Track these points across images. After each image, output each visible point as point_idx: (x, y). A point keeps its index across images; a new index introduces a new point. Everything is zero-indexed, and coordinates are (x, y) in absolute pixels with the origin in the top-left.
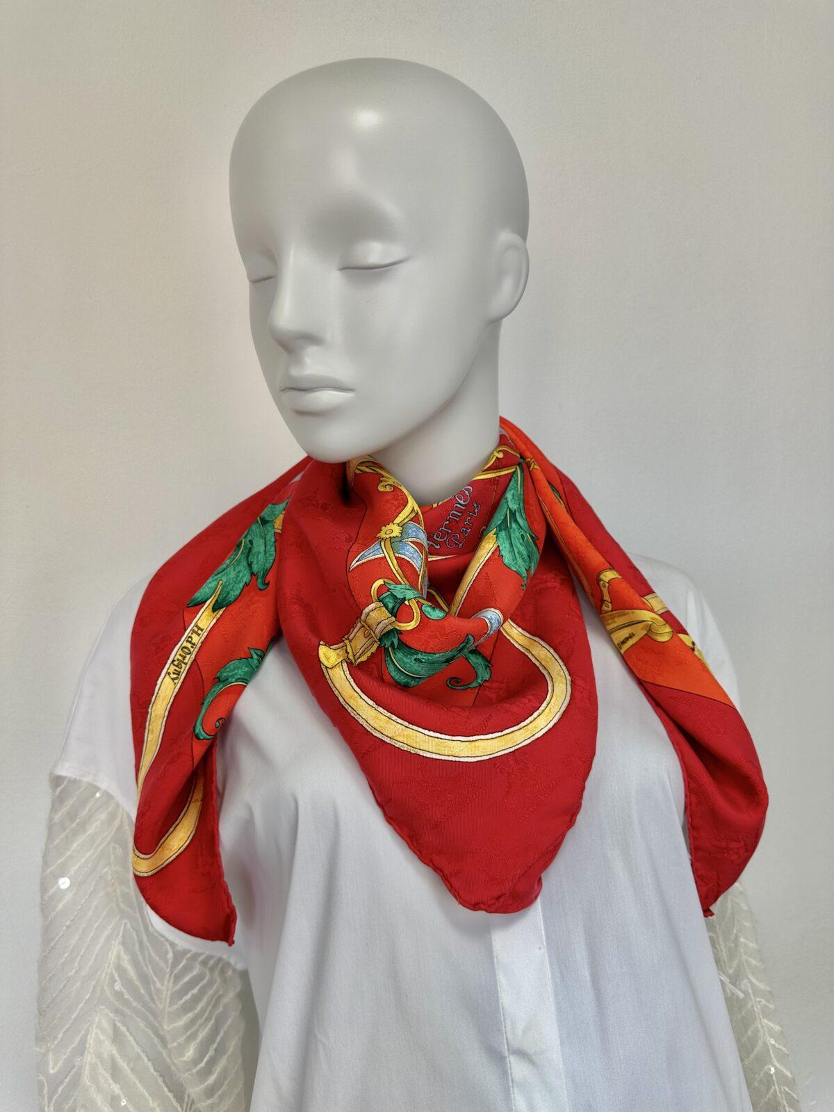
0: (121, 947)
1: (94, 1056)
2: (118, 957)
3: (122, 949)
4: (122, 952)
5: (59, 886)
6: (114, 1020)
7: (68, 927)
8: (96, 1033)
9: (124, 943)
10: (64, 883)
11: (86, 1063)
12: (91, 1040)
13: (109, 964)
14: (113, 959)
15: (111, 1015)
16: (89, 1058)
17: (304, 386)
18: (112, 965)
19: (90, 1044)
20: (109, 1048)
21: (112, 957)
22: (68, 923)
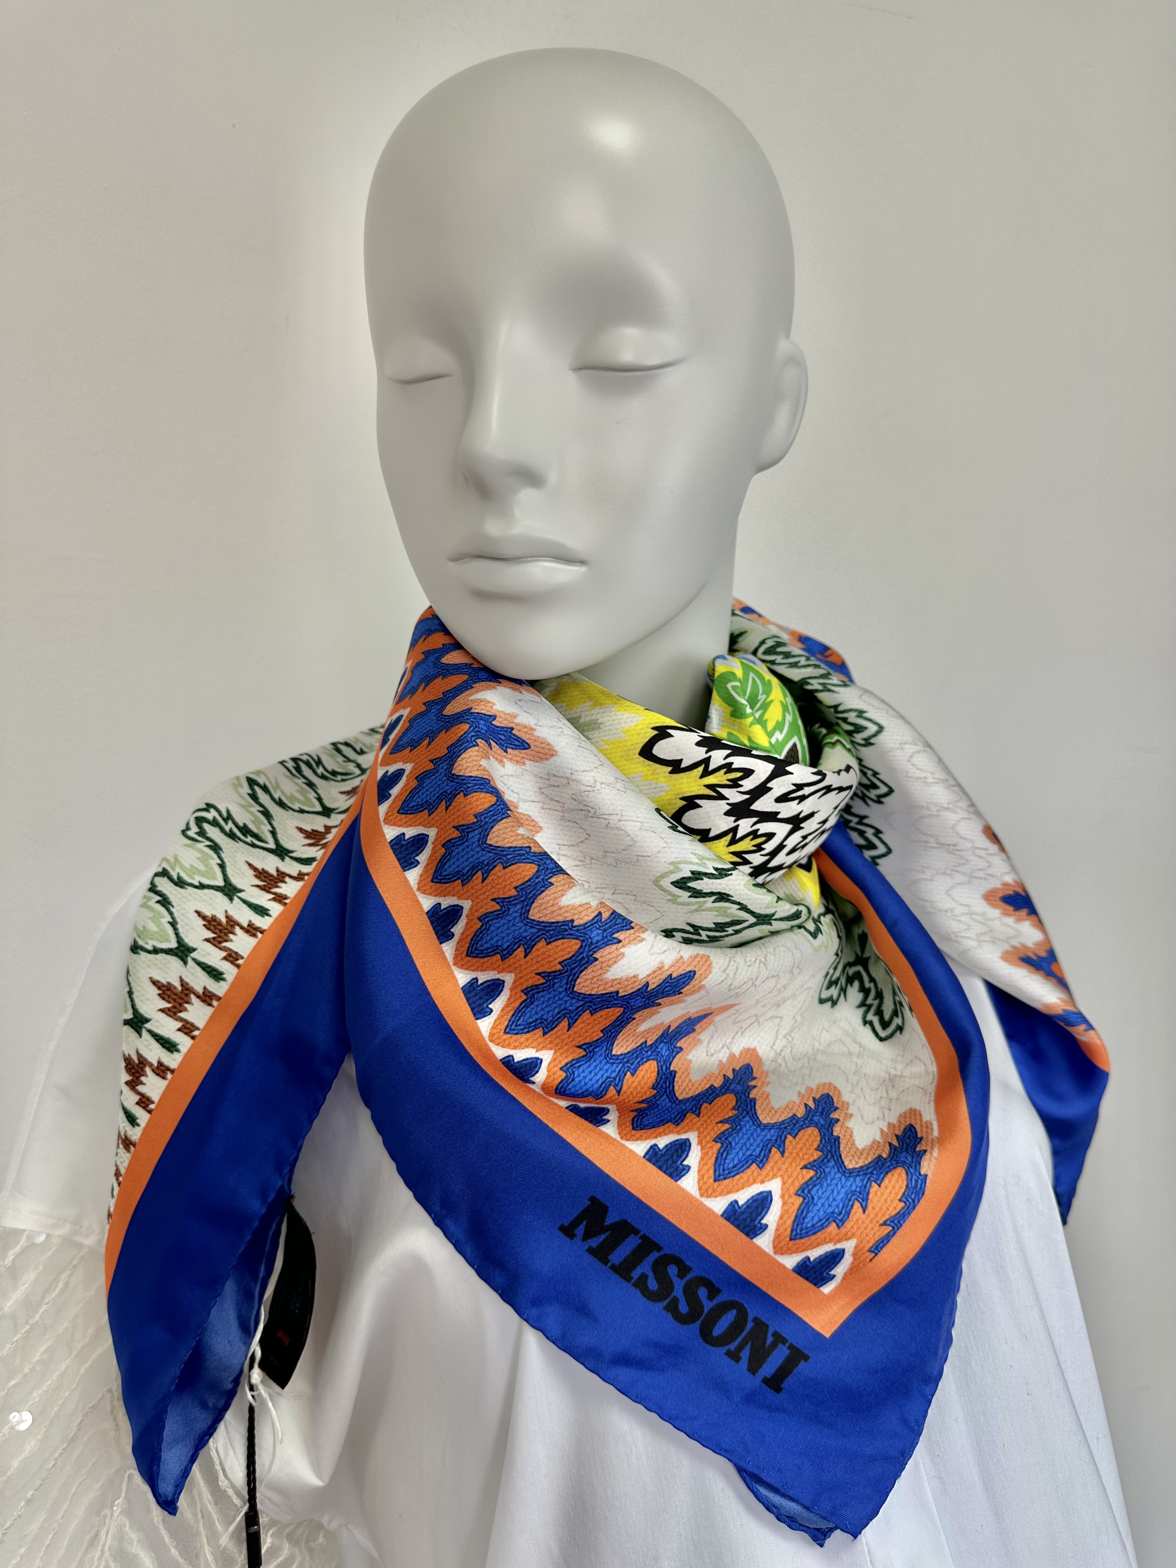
0: (124, 1519)
2: (121, 1537)
3: (127, 1523)
4: (127, 1528)
5: (12, 1428)
7: (29, 1502)
9: (128, 1512)
10: (23, 1420)
13: (102, 1550)
14: (108, 1543)
18: (107, 1554)
21: (107, 1539)
22: (29, 1495)
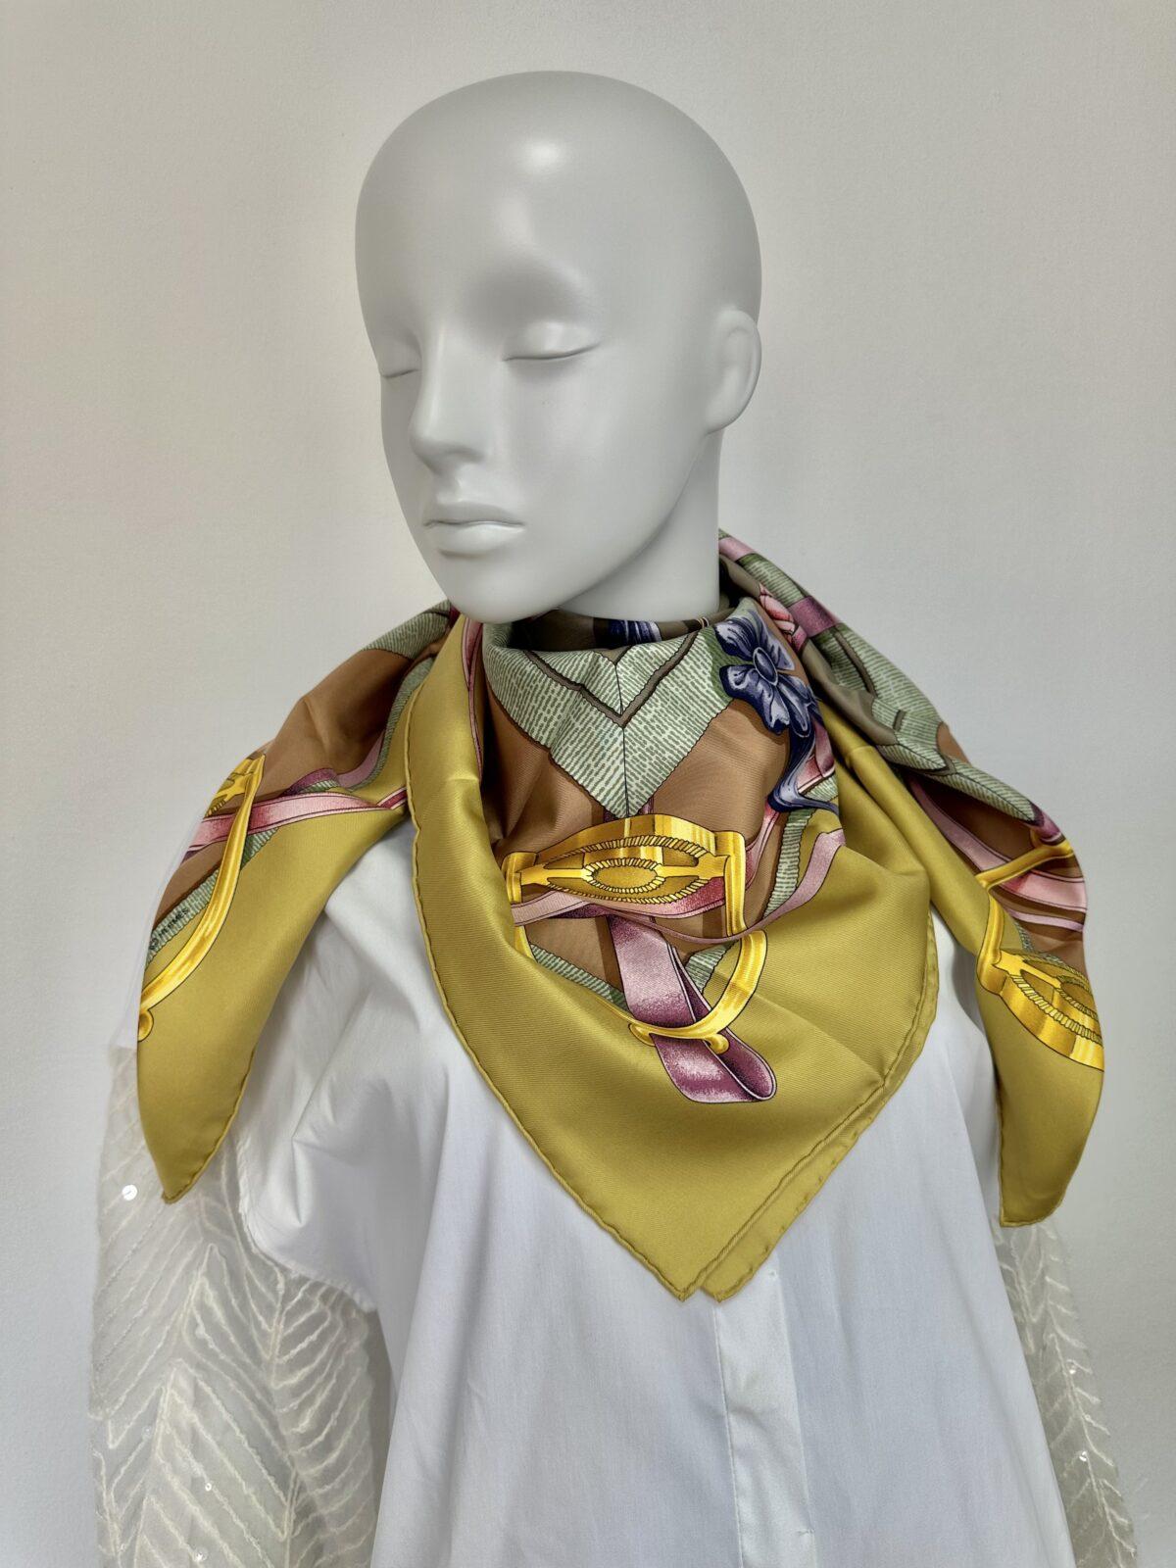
0: (205, 1280)
1: (168, 1425)
2: (202, 1294)
3: (207, 1283)
4: (207, 1286)
5: (123, 1196)
6: (195, 1378)
7: (134, 1251)
8: (172, 1395)
9: (209, 1274)
11: (157, 1434)
12: (164, 1405)
13: (188, 1305)
14: (193, 1297)
15: (192, 1371)
16: (162, 1427)
17: (457, 518)
18: (192, 1303)
19: (163, 1409)
20: (189, 1415)
21: (193, 1293)
22: (134, 1246)
